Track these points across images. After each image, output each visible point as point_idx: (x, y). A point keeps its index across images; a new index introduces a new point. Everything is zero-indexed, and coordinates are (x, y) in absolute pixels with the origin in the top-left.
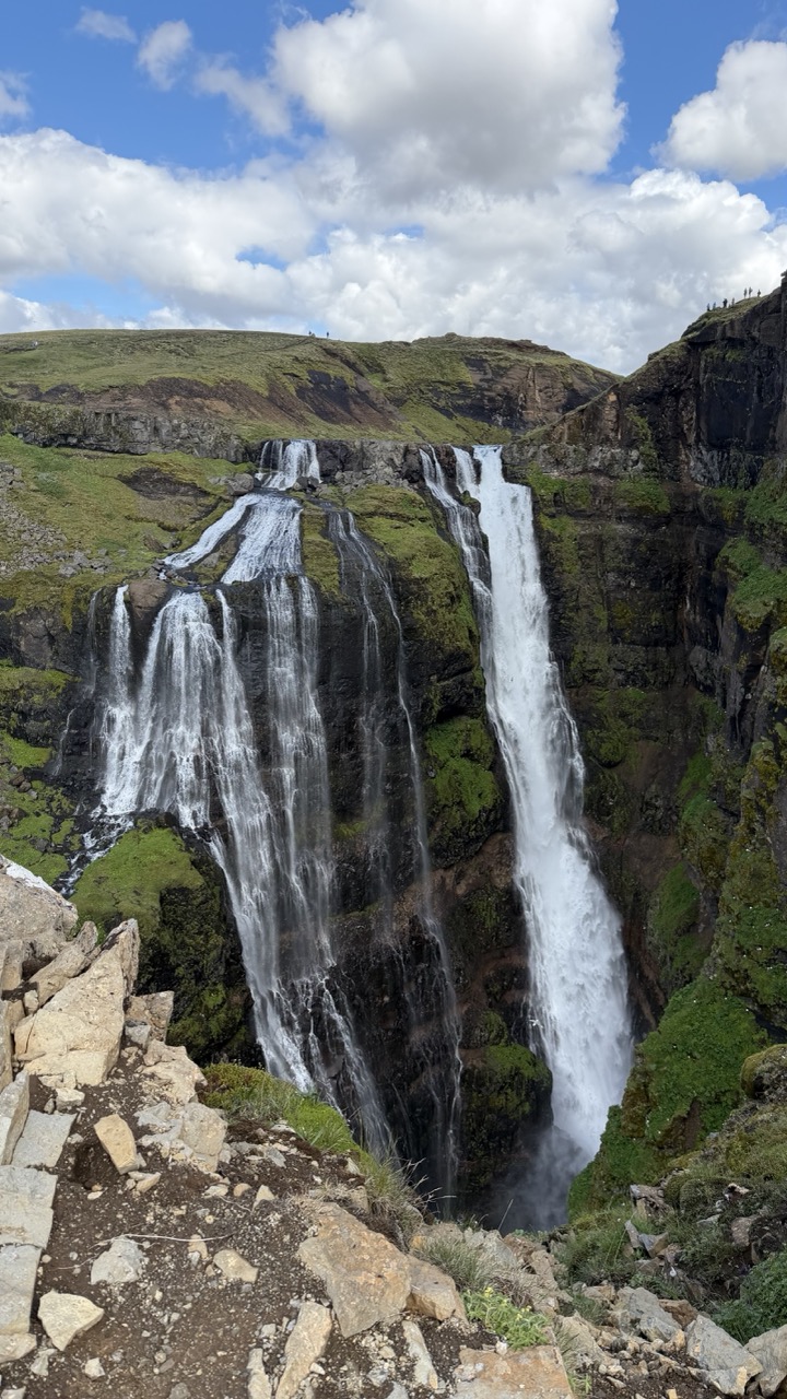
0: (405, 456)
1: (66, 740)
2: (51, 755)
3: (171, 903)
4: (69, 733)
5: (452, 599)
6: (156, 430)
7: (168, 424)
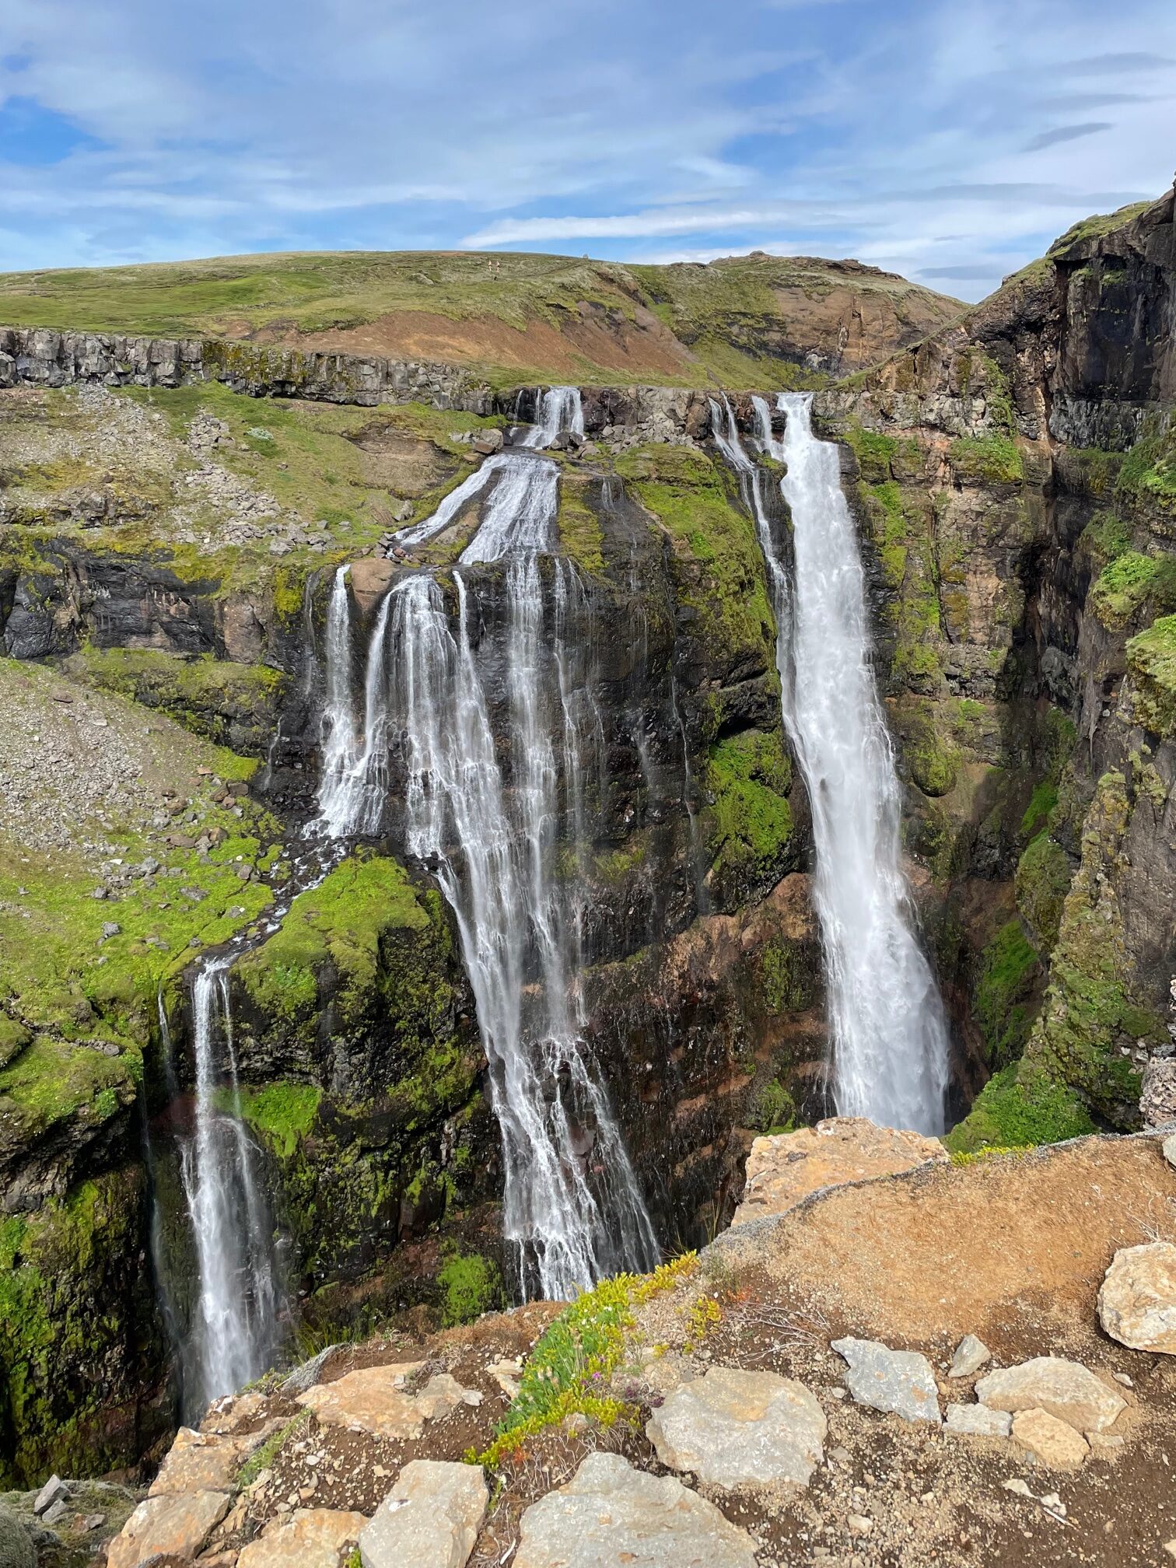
0: (689, 406)
1: (276, 748)
2: (259, 766)
3: (393, 945)
4: (280, 742)
5: (742, 585)
6: (388, 376)
7: (402, 368)
